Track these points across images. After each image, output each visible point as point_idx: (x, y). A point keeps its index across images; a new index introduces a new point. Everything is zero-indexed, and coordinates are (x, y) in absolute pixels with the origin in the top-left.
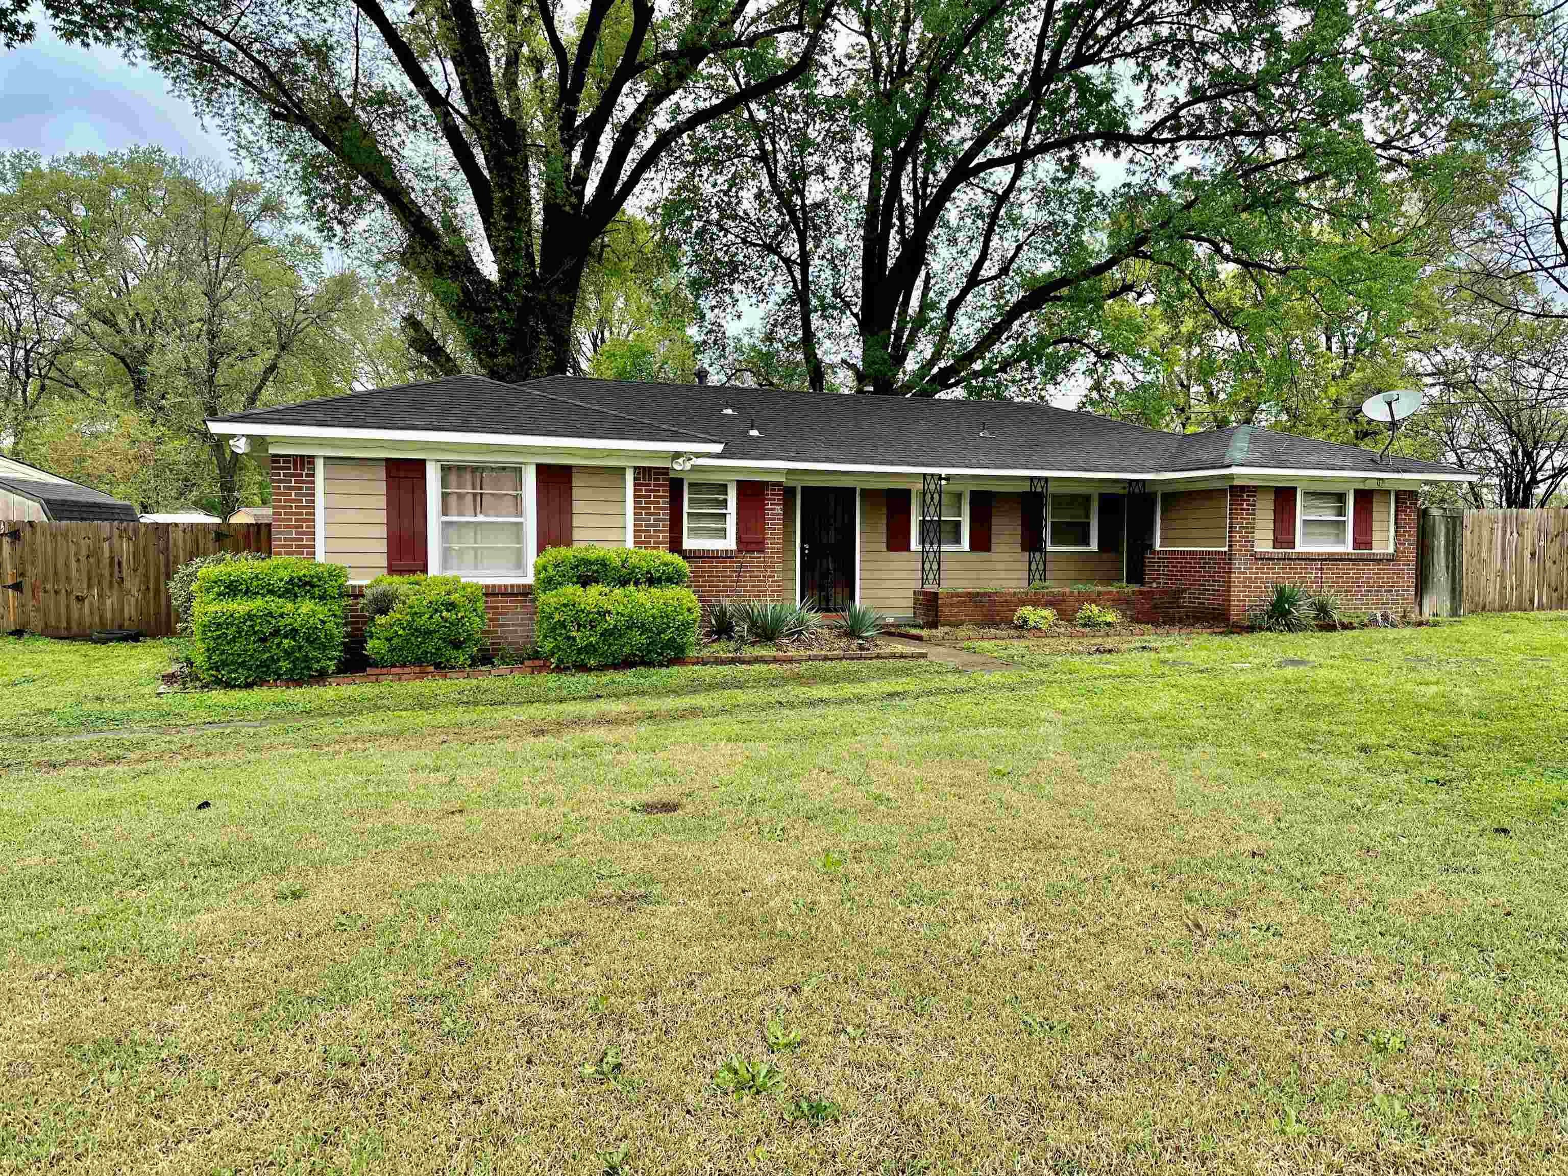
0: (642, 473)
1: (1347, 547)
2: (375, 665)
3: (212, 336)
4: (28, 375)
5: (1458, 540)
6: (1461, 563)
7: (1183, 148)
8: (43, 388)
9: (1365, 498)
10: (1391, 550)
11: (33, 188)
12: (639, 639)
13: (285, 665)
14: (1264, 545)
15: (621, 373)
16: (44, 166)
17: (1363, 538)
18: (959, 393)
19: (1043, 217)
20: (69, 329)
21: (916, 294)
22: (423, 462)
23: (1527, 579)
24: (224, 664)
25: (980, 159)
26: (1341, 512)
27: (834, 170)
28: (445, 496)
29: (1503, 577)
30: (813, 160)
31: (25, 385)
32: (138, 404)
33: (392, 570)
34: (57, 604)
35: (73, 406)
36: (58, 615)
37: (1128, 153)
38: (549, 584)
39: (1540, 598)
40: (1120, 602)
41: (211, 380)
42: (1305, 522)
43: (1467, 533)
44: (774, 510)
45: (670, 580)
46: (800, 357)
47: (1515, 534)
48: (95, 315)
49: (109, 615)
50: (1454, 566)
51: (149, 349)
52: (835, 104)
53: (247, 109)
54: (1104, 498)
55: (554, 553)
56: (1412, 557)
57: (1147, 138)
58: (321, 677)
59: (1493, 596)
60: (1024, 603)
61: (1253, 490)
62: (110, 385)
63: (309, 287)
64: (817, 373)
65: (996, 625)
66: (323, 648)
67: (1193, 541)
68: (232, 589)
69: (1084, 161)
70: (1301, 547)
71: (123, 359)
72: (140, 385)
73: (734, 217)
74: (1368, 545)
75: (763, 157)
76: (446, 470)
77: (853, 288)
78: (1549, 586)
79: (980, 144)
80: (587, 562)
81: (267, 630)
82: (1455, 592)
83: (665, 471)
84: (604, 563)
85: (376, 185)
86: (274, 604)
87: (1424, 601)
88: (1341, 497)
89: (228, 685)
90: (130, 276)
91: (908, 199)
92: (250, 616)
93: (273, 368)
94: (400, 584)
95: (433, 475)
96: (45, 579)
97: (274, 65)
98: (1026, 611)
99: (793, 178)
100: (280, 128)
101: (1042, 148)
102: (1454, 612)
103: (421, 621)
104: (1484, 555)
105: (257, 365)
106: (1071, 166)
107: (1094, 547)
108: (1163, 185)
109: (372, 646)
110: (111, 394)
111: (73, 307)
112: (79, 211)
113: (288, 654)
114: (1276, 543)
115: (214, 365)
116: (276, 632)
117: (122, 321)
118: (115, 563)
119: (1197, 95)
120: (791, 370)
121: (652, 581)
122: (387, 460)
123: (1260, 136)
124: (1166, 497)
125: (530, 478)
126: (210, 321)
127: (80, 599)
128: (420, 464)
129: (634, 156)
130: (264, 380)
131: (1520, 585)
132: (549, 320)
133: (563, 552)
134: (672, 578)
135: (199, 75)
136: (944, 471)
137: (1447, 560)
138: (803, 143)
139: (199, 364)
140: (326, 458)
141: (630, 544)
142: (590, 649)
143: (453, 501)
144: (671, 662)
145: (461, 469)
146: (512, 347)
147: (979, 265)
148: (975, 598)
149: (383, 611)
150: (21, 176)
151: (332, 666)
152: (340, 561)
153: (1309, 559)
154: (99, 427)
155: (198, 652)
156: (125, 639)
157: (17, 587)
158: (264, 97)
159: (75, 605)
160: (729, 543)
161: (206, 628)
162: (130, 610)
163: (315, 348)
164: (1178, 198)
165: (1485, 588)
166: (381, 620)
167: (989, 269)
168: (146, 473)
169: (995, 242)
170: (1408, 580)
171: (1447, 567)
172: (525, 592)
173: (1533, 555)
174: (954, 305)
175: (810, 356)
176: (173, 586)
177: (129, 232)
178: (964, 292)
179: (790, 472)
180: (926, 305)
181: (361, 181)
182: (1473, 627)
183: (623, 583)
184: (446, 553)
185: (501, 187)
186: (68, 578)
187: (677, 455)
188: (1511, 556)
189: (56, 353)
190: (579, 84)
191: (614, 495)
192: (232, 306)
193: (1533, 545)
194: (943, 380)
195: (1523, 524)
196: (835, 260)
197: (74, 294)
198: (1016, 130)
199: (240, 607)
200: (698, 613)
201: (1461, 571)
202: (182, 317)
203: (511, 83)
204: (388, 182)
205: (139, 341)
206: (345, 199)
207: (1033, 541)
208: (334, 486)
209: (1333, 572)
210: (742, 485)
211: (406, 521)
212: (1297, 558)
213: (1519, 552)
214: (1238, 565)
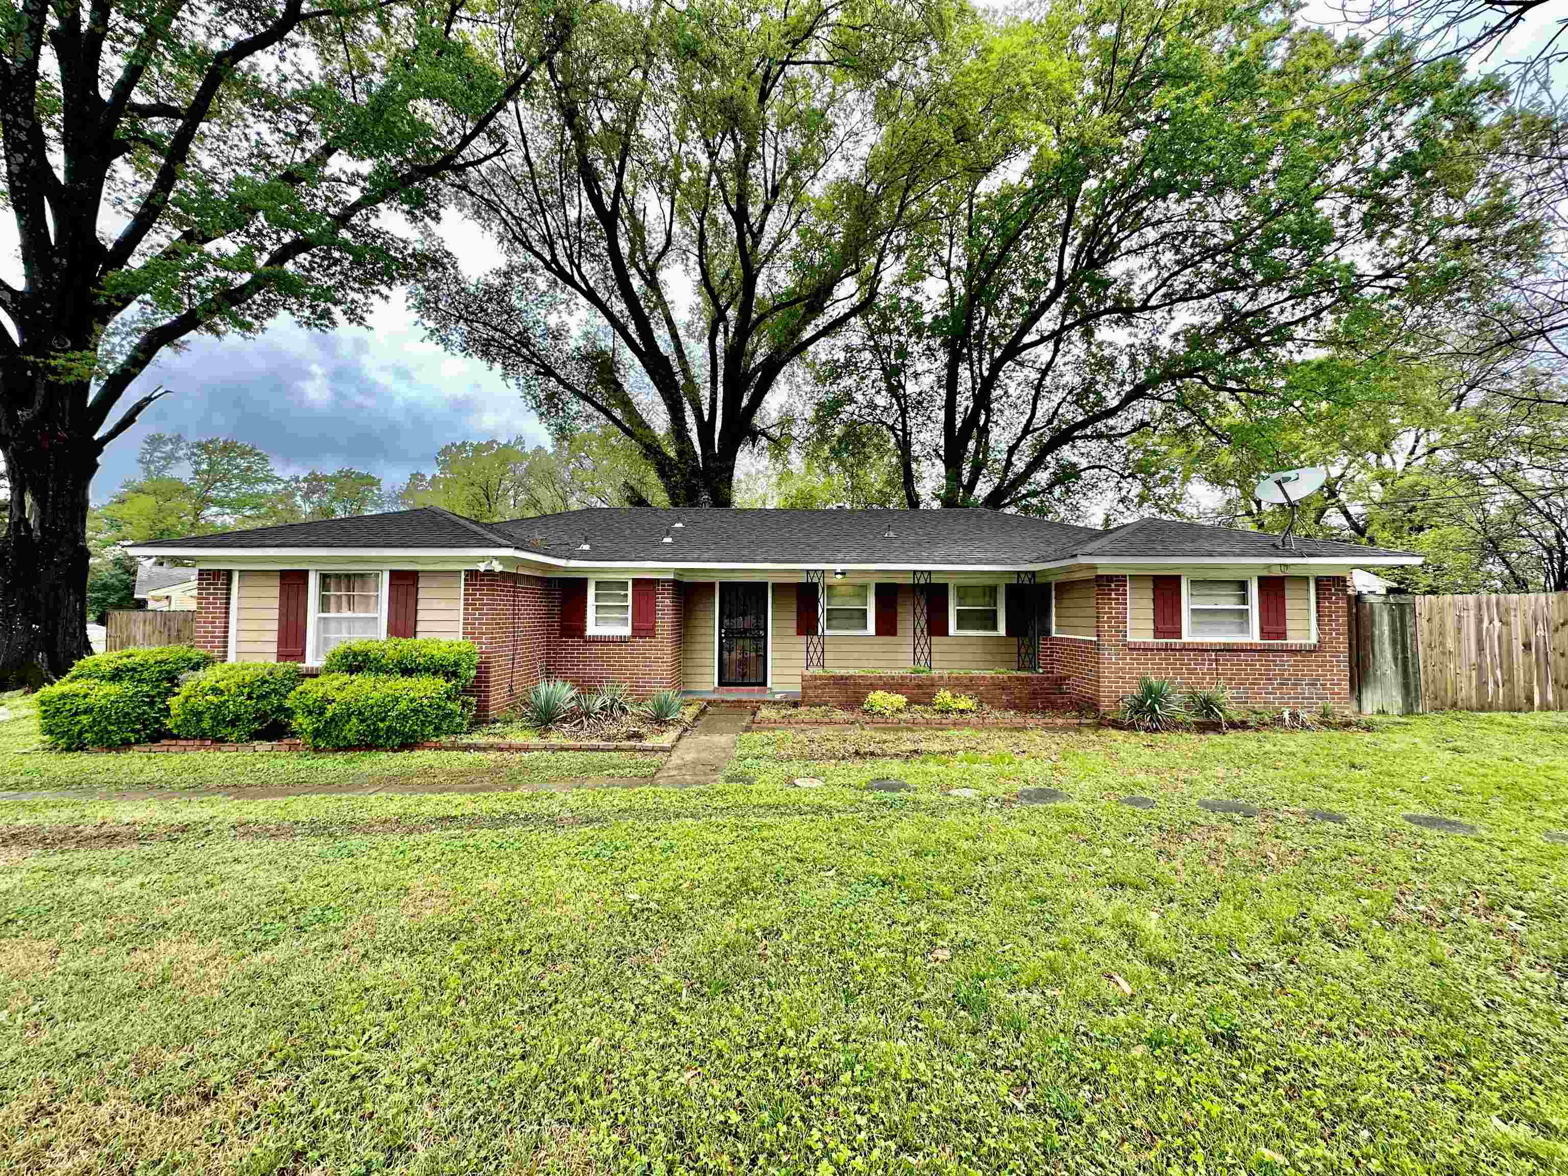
1: (1254, 636)
2: (171, 737)
5: (1409, 630)
6: (1415, 654)
9: (1272, 586)
10: (1314, 640)
14: (1140, 632)
17: (1274, 630)
22: (306, 572)
23: (1520, 675)
26: (1244, 600)
28: (323, 597)
29: (1480, 668)
33: (279, 657)
39: (1543, 695)
42: (1194, 611)
43: (1423, 623)
44: (664, 602)
47: (1497, 623)
50: (1405, 658)
54: (1009, 588)
56: (1343, 647)
59: (1467, 690)
61: (1122, 579)
67: (1077, 629)
70: (1187, 637)
74: (1282, 635)
76: (325, 578)
78: (1556, 681)
87: (1364, 696)
88: (1243, 585)
95: (313, 582)
98: (878, 696)
102: (1409, 710)
104: (1450, 644)
107: (1002, 631)
109: (168, 722)
114: (1157, 633)
122: (282, 572)
124: (1059, 587)
125: (385, 582)
128: (305, 574)
131: (1509, 680)
137: (1395, 649)
140: (241, 572)
141: (461, 634)
143: (328, 601)
145: (336, 576)
148: (839, 681)
153: (1201, 650)
160: (627, 631)
165: (1454, 684)
170: (1340, 670)
171: (1395, 659)
173: (1527, 646)
187: (485, 559)
188: (1492, 647)
191: (455, 593)
193: (1527, 635)
195: (1507, 611)
201: (1416, 664)
207: (938, 627)
208: (246, 592)
209: (1228, 665)
210: (636, 582)
211: (292, 619)
212: (1185, 648)
213: (1505, 643)
214: (1109, 656)
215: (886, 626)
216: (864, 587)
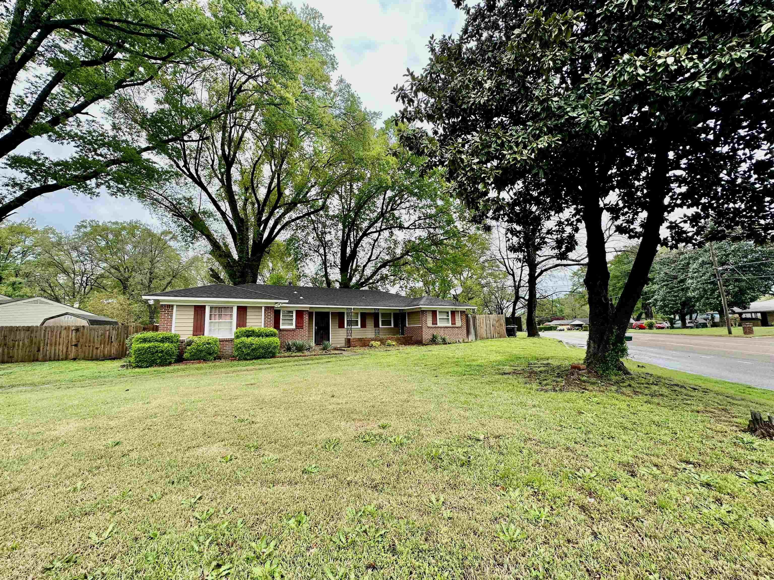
0: (267, 308)
1: (450, 325)
2: (186, 360)
3: (151, 273)
4: (87, 285)
5: (476, 322)
6: (477, 328)
7: (417, 230)
8: (91, 289)
9: (453, 313)
10: (460, 325)
11: (96, 230)
12: (261, 351)
13: (158, 361)
14: (430, 324)
15: (274, 283)
16: (100, 224)
17: (454, 323)
18: (366, 288)
19: (386, 246)
20: (103, 271)
21: (355, 263)
23: (492, 331)
24: (140, 361)
25: (369, 231)
26: (448, 316)
27: (333, 232)
28: (211, 315)
29: (486, 331)
30: (327, 230)
31: (85, 288)
32: (124, 293)
33: (194, 335)
34: (89, 350)
35: (101, 294)
36: (89, 354)
37: (404, 231)
38: (237, 337)
39: (495, 336)
40: (398, 340)
41: (149, 286)
42: (440, 319)
44: (306, 317)
45: (272, 335)
46: (324, 279)
47: (488, 321)
48: (113, 267)
49: (106, 352)
51: (129, 277)
52: (334, 217)
53: (167, 214)
54: (394, 314)
55: (240, 329)
56: (465, 326)
57: (408, 228)
58: (170, 364)
59: (485, 336)
60: (372, 340)
61: (426, 311)
62: (115, 288)
63: (184, 259)
64: (329, 283)
65: (365, 346)
66: (171, 355)
67: (415, 324)
68: (145, 340)
69: (394, 232)
70: (439, 324)
71: (120, 280)
72: (125, 288)
73: (307, 243)
75: (314, 229)
76: (211, 308)
77: (338, 261)
78: (497, 333)
79: (369, 227)
80: (249, 331)
81: (154, 351)
82: (476, 335)
83: (273, 307)
84: (253, 331)
85: (203, 233)
86: (157, 344)
87: (469, 337)
88: (448, 313)
89: (141, 367)
90: (126, 256)
91: (352, 240)
92: (149, 347)
93: (170, 282)
94: (195, 338)
95: (207, 310)
96: (86, 342)
97: (175, 202)
98: (373, 342)
99: (322, 234)
100: (175, 219)
101: (385, 229)
102: (476, 339)
103: (199, 348)
104: (482, 326)
105: (165, 282)
106: (392, 234)
107: (392, 326)
108: (413, 239)
109: (186, 355)
110: (115, 290)
111: (105, 265)
112: (111, 236)
113: (160, 358)
114: (433, 324)
115: (151, 282)
116: (157, 352)
117: (121, 269)
118: (110, 337)
119: (420, 218)
120: (322, 283)
121: (267, 336)
122: (195, 306)
123: (435, 228)
124: (408, 313)
125: (235, 310)
126: (151, 269)
127: (97, 348)
128: (204, 307)
129: (279, 227)
130: (167, 286)
131: (491, 333)
132: (252, 269)
133: (243, 329)
134: (273, 335)
135: (152, 204)
136: (352, 307)
137: (473, 327)
138: (324, 226)
139: (146, 282)
140: (177, 306)
141: (263, 326)
142: (248, 354)
143: (213, 316)
144: (271, 357)
145: (216, 308)
146: (240, 277)
147: (371, 257)
148: (360, 340)
149: (189, 345)
150: (92, 226)
151: (173, 361)
152: (177, 333)
153: (441, 327)
154: (110, 301)
155: (132, 359)
156: (111, 359)
157: (76, 345)
158: (171, 210)
159: (95, 351)
160: (294, 327)
161: (135, 351)
162: (113, 351)
163: (184, 277)
164: (417, 242)
165: (482, 334)
166: (189, 348)
167: (373, 257)
168: (125, 314)
169: (374, 251)
170: (465, 331)
171: (474, 329)
172: (232, 340)
173: (493, 325)
174: (365, 266)
175: (327, 279)
176: (127, 341)
177: (127, 243)
178: (367, 263)
179: (310, 308)
180: (357, 266)
181: (199, 232)
182: (479, 343)
183: (259, 336)
184: (210, 330)
185: (239, 235)
186: (94, 342)
187: (276, 303)
188: (488, 326)
189: (97, 278)
190: (263, 210)
191: (260, 314)
192: (158, 265)
193: (493, 323)
194: (362, 285)
195: (490, 318)
196: (334, 254)
197: (106, 261)
198: (378, 225)
199: (147, 345)
200: (279, 344)
201: (477, 330)
202: (142, 268)
203: (245, 209)
204: (206, 233)
205: (126, 275)
206: (194, 237)
207: (376, 325)
208: (179, 313)
209: (446, 331)
210: (297, 311)
211: (199, 322)
212: (438, 327)
213: (490, 324)
214: (424, 329)
215: (363, 325)
216: (357, 314)
